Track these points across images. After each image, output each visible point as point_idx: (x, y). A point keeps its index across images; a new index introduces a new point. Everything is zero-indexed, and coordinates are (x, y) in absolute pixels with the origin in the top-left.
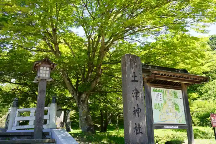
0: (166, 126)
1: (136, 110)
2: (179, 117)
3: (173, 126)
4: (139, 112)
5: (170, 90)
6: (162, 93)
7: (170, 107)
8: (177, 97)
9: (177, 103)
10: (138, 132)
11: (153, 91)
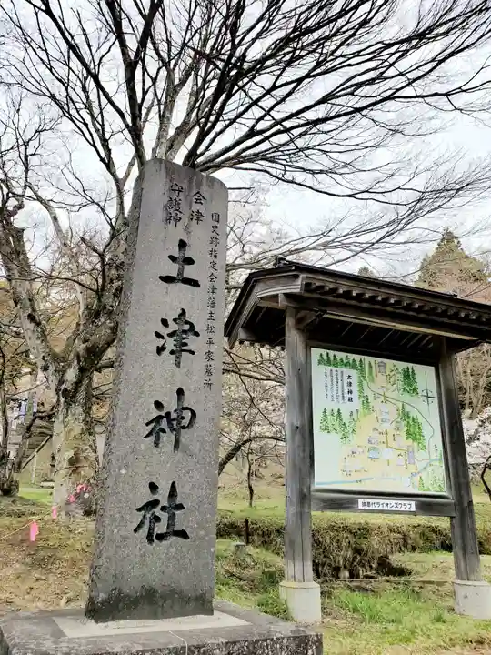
0: (366, 501)
1: (168, 414)
2: (420, 465)
3: (393, 502)
4: (184, 428)
5: (389, 363)
6: (354, 373)
7: (386, 426)
8: (415, 390)
9: (413, 413)
10: (161, 528)
11: (319, 363)
